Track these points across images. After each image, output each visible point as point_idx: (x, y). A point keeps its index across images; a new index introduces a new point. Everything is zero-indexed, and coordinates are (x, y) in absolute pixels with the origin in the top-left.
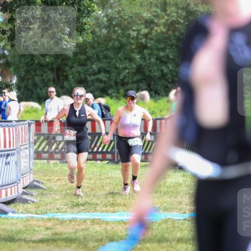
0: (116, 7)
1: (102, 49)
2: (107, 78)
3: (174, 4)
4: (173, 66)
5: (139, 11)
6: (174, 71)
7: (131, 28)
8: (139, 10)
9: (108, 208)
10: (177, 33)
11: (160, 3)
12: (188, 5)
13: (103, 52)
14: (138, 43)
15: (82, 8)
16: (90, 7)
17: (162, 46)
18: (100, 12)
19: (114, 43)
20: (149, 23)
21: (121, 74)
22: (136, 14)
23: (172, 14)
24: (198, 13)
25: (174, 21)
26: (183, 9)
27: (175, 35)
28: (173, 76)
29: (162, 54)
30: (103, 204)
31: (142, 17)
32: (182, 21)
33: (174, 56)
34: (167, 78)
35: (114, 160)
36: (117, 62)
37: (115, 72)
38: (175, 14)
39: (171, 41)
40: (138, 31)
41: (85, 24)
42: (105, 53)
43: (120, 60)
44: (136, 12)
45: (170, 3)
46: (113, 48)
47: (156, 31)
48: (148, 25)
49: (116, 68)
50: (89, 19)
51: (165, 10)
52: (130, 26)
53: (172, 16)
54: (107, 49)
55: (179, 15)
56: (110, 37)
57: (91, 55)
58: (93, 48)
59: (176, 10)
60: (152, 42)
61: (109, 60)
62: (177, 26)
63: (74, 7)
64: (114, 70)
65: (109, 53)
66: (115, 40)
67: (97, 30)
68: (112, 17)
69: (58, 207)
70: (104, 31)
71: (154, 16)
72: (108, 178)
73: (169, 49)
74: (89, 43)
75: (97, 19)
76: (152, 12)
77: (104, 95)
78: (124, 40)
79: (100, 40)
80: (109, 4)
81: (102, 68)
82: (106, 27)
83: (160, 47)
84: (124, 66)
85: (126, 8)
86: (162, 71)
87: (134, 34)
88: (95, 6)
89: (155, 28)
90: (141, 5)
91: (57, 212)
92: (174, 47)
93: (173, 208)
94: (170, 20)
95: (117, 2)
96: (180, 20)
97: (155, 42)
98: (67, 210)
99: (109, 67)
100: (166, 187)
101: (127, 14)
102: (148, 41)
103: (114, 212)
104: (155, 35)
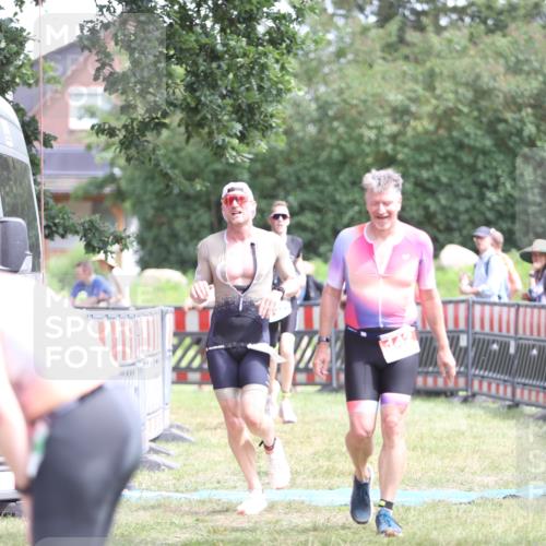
0: (334, 82)
1: (308, 165)
2: (317, 222)
3: (449, 77)
4: (447, 199)
5: (379, 90)
6: (451, 208)
7: (364, 123)
8: (380, 86)
9: (320, 480)
10: (455, 134)
11: (423, 74)
12: (478, 77)
13: (309, 170)
14: (378, 153)
15: (266, 85)
16: (282, 83)
17: (426, 158)
18: (301, 93)
19: (331, 153)
20: (400, 113)
21: (346, 213)
22: (373, 95)
23: (445, 96)
24: (497, 92)
25: (451, 109)
26: (467, 84)
27: (451, 138)
28: (447, 217)
29: (425, 174)
30: (308, 471)
31: (387, 101)
32: (466, 110)
33: (450, 179)
34: (435, 221)
35: (331, 384)
36: (336, 190)
37: (333, 211)
38: (451, 96)
39: (443, 148)
40: (379, 128)
41: (272, 116)
42: (313, 172)
43: (343, 185)
44: (375, 91)
45: (441, 73)
46: (329, 162)
47: (414, 129)
48: (398, 116)
49: (335, 202)
50: (280, 107)
51: (431, 88)
52: (362, 119)
53: (446, 100)
54: (317, 165)
55: (461, 97)
56: (323, 141)
57: (285, 176)
58: (289, 162)
59: (453, 88)
60: (406, 150)
61: (321, 187)
62: (455, 118)
63: (251, 83)
64: (330, 207)
65: (321, 173)
66: (333, 147)
67: (297, 126)
68: (326, 102)
69: (220, 477)
70: (312, 129)
71: (410, 99)
72: (318, 420)
73: (439, 164)
74: (282, 152)
75: (297, 104)
76: (405, 91)
77: (311, 255)
78: (350, 147)
79: (303, 147)
80: (320, 75)
81: (306, 202)
82: (313, 121)
83: (422, 159)
84: (350, 198)
85: (355, 84)
86: (426, 208)
87: (372, 134)
88: (292, 81)
89: (413, 123)
90: (383, 78)
91: (216, 489)
92: (450, 160)
93: (448, 481)
94: (442, 108)
95: (336, 72)
96: (460, 107)
97: (412, 149)
98: (238, 485)
99: (320, 201)
100: (435, 438)
101: (355, 95)
102: (399, 148)
103: (330, 489)
104: (413, 137)
